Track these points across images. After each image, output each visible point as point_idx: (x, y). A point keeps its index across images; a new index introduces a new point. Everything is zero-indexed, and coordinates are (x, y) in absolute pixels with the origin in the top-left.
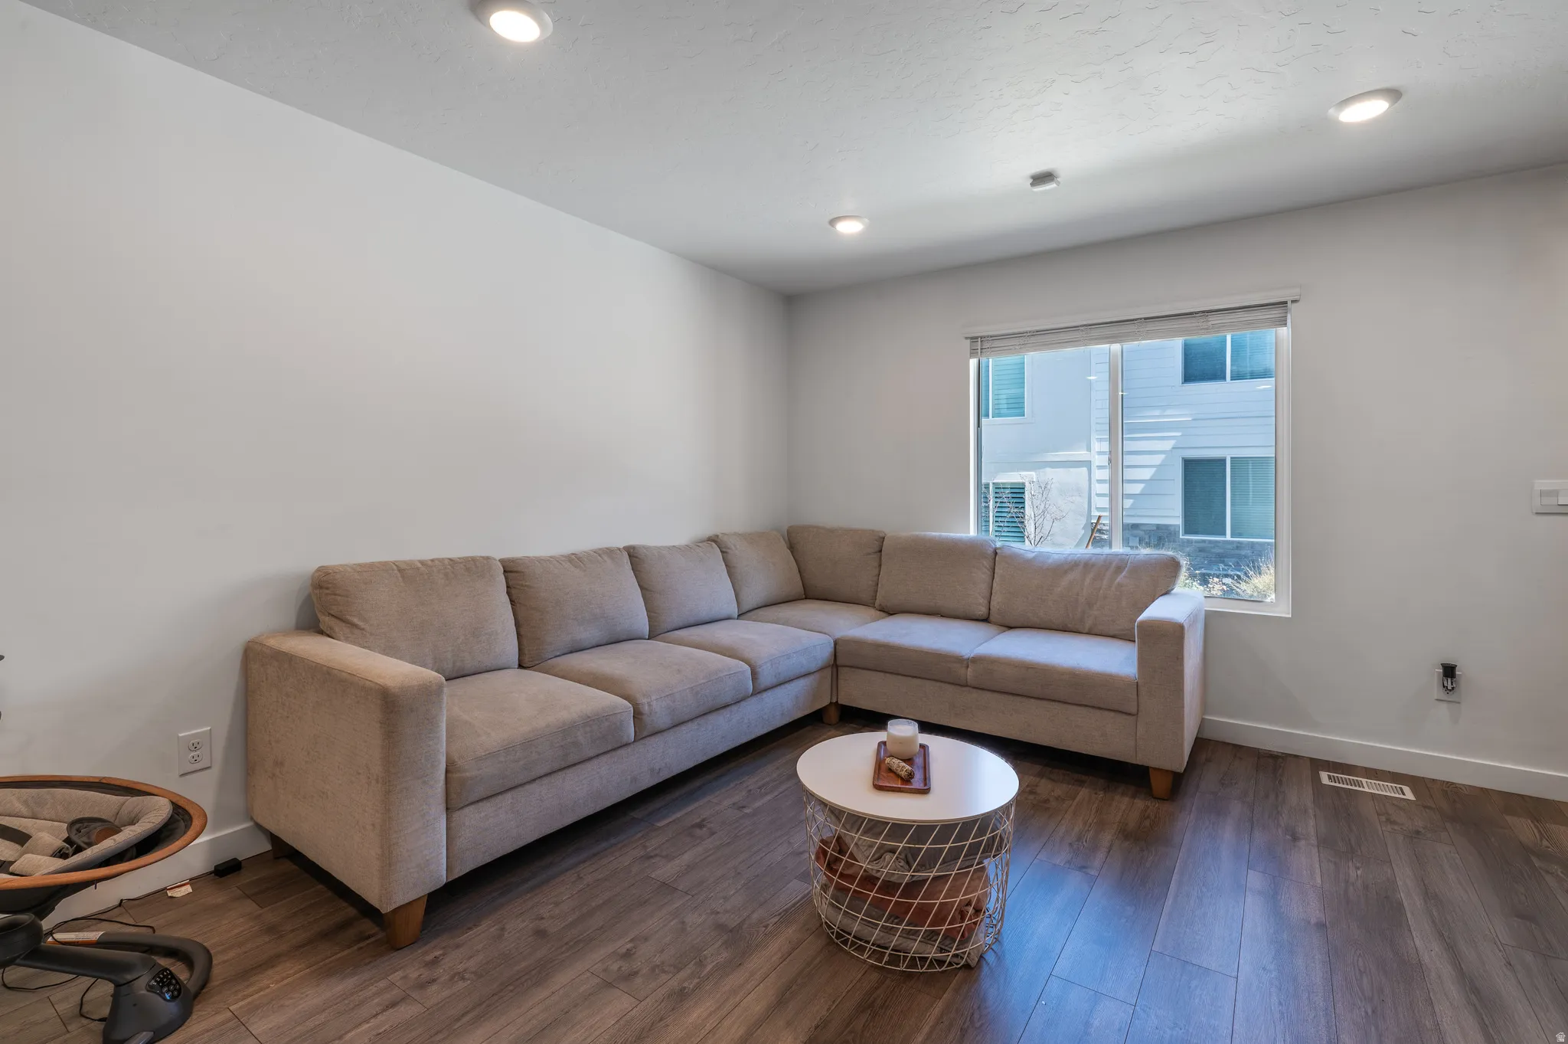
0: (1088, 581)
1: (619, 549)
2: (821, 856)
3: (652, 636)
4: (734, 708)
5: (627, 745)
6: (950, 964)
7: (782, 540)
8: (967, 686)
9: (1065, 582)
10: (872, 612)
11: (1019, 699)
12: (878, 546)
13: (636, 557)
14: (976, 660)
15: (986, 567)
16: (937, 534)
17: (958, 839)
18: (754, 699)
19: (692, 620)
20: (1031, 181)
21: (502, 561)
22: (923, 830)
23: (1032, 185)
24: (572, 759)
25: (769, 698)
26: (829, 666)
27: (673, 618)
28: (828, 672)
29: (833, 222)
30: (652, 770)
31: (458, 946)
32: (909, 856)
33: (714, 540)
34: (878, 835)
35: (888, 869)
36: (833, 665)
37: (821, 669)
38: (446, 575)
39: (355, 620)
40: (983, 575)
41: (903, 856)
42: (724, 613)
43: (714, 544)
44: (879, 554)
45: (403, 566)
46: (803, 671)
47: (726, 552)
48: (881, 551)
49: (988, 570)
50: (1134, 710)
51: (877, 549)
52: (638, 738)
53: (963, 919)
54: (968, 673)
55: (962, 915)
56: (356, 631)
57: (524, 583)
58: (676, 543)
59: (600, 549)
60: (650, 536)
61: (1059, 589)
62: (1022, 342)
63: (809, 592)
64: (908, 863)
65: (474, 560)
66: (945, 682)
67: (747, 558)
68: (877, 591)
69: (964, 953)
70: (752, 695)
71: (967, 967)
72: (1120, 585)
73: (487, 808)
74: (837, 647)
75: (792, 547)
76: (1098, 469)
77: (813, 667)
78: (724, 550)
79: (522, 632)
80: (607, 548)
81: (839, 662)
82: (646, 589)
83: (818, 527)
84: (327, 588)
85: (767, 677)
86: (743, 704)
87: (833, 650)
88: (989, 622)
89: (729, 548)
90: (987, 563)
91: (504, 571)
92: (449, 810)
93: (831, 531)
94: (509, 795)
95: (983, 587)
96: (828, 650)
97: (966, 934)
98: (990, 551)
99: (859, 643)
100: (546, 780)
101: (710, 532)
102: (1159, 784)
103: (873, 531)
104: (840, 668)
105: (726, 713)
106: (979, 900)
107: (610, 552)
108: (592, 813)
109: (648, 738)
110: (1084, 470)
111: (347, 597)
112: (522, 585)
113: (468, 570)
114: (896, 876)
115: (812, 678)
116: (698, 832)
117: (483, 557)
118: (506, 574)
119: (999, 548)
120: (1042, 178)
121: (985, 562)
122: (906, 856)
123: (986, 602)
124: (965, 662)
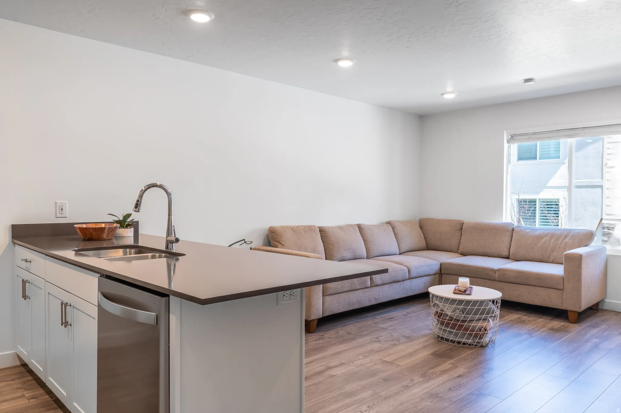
0: (552, 241)
1: (355, 225)
2: (436, 314)
3: (368, 258)
4: (402, 283)
5: (368, 288)
6: (475, 345)
7: (417, 224)
8: (495, 280)
9: (543, 241)
10: (457, 254)
11: (516, 285)
12: (460, 227)
13: (361, 228)
14: (499, 270)
15: (508, 236)
16: (487, 221)
17: (481, 314)
18: (409, 281)
19: (382, 253)
20: (524, 81)
21: (318, 227)
22: (468, 302)
23: (524, 82)
24: (354, 288)
25: (414, 281)
26: (438, 274)
27: (375, 252)
28: (437, 276)
29: (442, 94)
30: (375, 298)
31: (327, 334)
32: (464, 311)
33: (389, 223)
34: (453, 304)
35: (457, 314)
36: (439, 273)
37: (435, 274)
38: (304, 231)
39: (283, 243)
40: (507, 239)
41: (462, 311)
42: (394, 252)
43: (389, 225)
44: (461, 230)
45: (292, 227)
46: (427, 274)
47: (394, 228)
48: (462, 229)
49: (510, 237)
50: (561, 288)
51: (460, 228)
52: (371, 286)
53: (480, 331)
54: (496, 275)
55: (480, 330)
56: (284, 246)
57: (326, 235)
58: (374, 224)
59: (348, 225)
60: (366, 221)
61: (540, 244)
62: (528, 137)
63: (429, 247)
64: (463, 313)
65: (310, 226)
66: (486, 279)
67: (403, 231)
68: (460, 246)
69: (481, 342)
70: (408, 279)
71: (482, 346)
72: (566, 243)
73: (331, 297)
74: (441, 266)
75: (421, 227)
76: (607, 190)
77: (432, 273)
78: (393, 227)
79: (326, 252)
80: (350, 225)
81: (442, 272)
82: (365, 241)
83: (433, 219)
84: (275, 233)
85: (414, 274)
86: (404, 281)
87: (440, 267)
88: (509, 259)
89: (395, 227)
90: (509, 234)
91: (320, 231)
92: (323, 296)
93: (439, 221)
94: (337, 295)
95: (507, 244)
96: (438, 266)
97: (481, 336)
98: (511, 229)
99: (451, 264)
100: (346, 293)
101: (387, 220)
102: (571, 316)
103: (458, 220)
104: (442, 275)
105: (399, 284)
106: (485, 326)
107: (351, 226)
108: (357, 308)
109: (374, 287)
110: (600, 189)
111: (280, 236)
112: (325, 236)
113: (310, 229)
114: (459, 317)
115: (431, 277)
116: (392, 320)
117: (313, 226)
118: (321, 232)
119: (515, 228)
120: (527, 80)
121: (508, 233)
122: (463, 311)
123: (508, 250)
124: (495, 271)
